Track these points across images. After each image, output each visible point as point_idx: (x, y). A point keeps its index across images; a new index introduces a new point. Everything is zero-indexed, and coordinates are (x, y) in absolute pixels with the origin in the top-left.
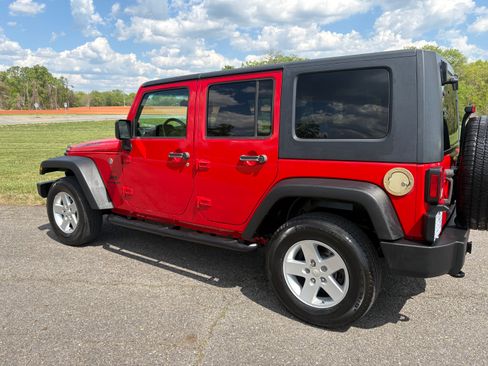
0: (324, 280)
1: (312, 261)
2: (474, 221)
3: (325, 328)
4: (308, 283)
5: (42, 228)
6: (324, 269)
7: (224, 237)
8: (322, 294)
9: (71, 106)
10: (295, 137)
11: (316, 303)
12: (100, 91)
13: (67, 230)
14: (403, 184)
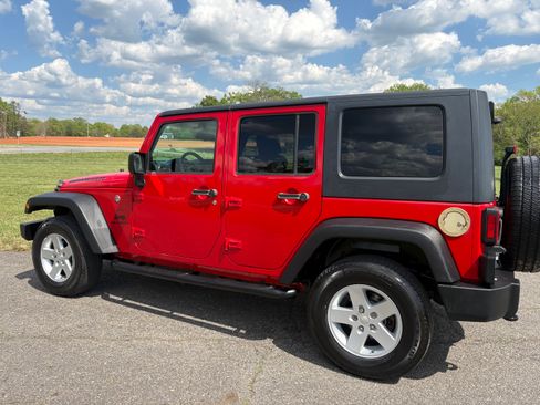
0: (373, 327)
1: (361, 307)
2: (521, 263)
3: (375, 380)
4: (356, 332)
5: (21, 276)
6: (374, 315)
7: (256, 283)
8: (371, 343)
9: (22, 134)
10: (341, 175)
11: (365, 353)
12: (59, 119)
13: (58, 278)
14: (459, 225)
